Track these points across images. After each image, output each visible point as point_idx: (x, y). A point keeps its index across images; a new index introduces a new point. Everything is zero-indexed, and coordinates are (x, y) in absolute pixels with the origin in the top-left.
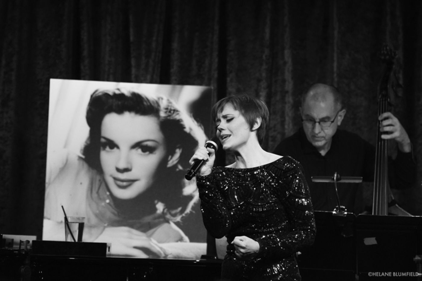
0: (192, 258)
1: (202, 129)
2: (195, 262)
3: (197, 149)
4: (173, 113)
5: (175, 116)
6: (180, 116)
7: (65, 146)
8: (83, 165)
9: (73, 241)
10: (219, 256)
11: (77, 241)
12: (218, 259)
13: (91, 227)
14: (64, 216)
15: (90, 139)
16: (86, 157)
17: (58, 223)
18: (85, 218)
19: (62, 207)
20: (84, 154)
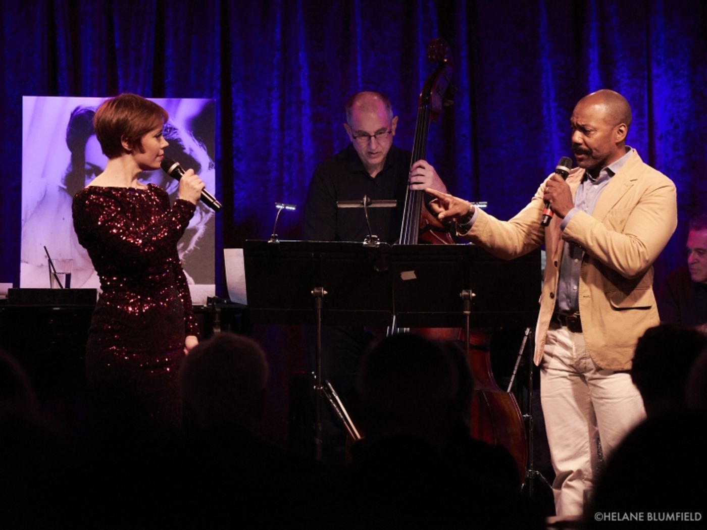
0: (199, 303)
1: (205, 149)
2: (202, 308)
3: (200, 172)
4: (170, 131)
5: (172, 135)
6: (178, 134)
7: (43, 176)
8: (65, 197)
9: (60, 288)
10: (233, 299)
11: (64, 287)
12: (230, 302)
13: (78, 270)
14: (48, 258)
15: (72, 166)
16: (68, 187)
17: (38, 266)
18: (72, 260)
19: (45, 248)
20: (65, 184)
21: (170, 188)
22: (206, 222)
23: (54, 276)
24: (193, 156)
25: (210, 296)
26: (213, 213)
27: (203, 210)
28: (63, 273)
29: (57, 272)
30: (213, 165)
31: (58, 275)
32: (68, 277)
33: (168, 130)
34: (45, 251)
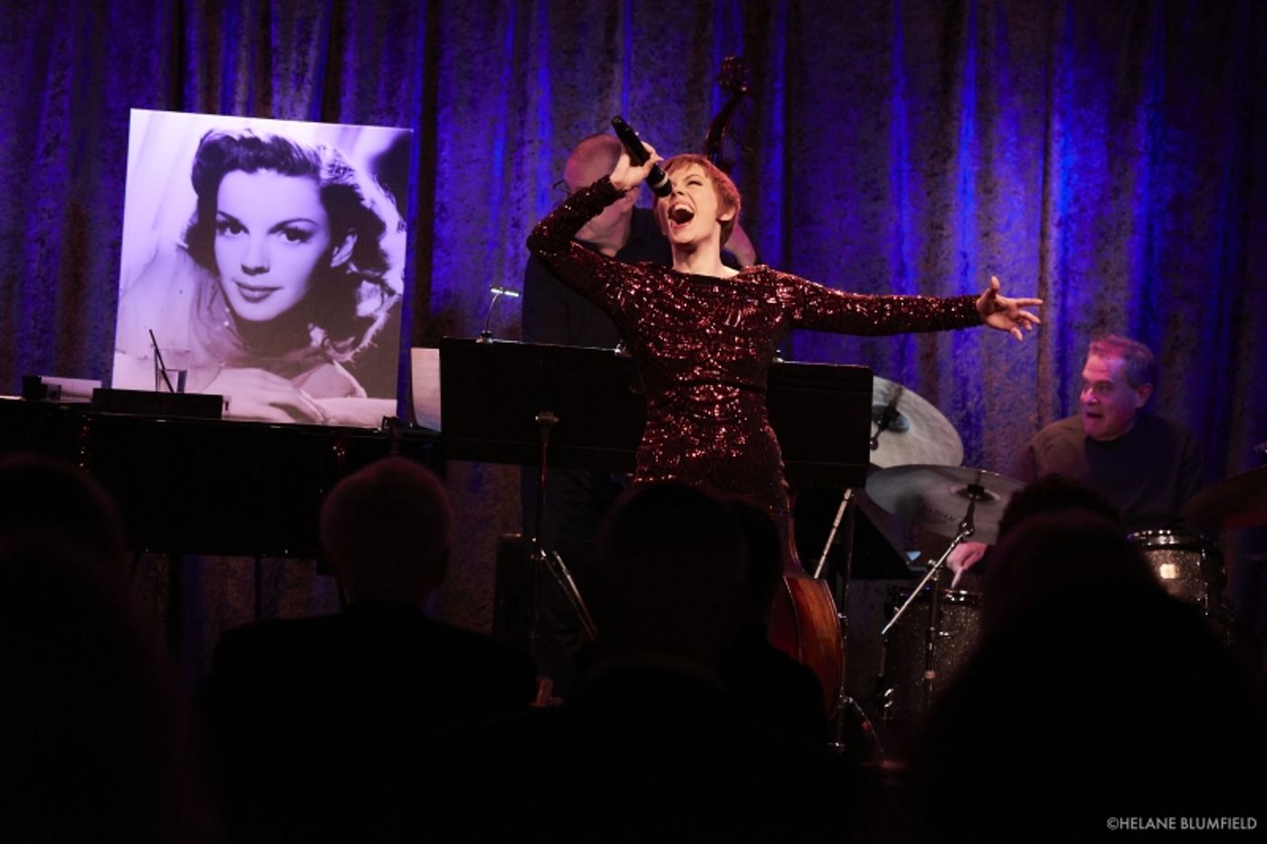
0: (371, 425)
1: (393, 202)
2: (376, 432)
4: (344, 173)
5: (347, 178)
6: (354, 178)
7: (154, 227)
8: (185, 260)
9: (169, 391)
10: (421, 422)
11: (175, 390)
12: (416, 426)
13: (197, 367)
14: (154, 348)
15: (197, 216)
16: (190, 247)
17: (140, 359)
18: (189, 351)
19: (151, 331)
20: (187, 241)
21: (338, 256)
22: (389, 308)
23: (162, 374)
24: (376, 210)
25: (387, 416)
26: (400, 295)
27: (387, 292)
28: (175, 370)
29: (167, 367)
30: (403, 226)
31: (168, 373)
32: (182, 376)
33: (342, 171)
34: (150, 336)
